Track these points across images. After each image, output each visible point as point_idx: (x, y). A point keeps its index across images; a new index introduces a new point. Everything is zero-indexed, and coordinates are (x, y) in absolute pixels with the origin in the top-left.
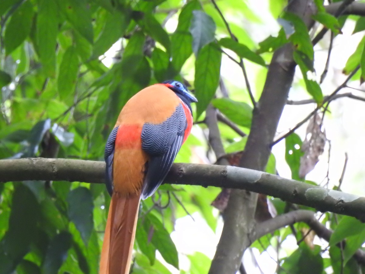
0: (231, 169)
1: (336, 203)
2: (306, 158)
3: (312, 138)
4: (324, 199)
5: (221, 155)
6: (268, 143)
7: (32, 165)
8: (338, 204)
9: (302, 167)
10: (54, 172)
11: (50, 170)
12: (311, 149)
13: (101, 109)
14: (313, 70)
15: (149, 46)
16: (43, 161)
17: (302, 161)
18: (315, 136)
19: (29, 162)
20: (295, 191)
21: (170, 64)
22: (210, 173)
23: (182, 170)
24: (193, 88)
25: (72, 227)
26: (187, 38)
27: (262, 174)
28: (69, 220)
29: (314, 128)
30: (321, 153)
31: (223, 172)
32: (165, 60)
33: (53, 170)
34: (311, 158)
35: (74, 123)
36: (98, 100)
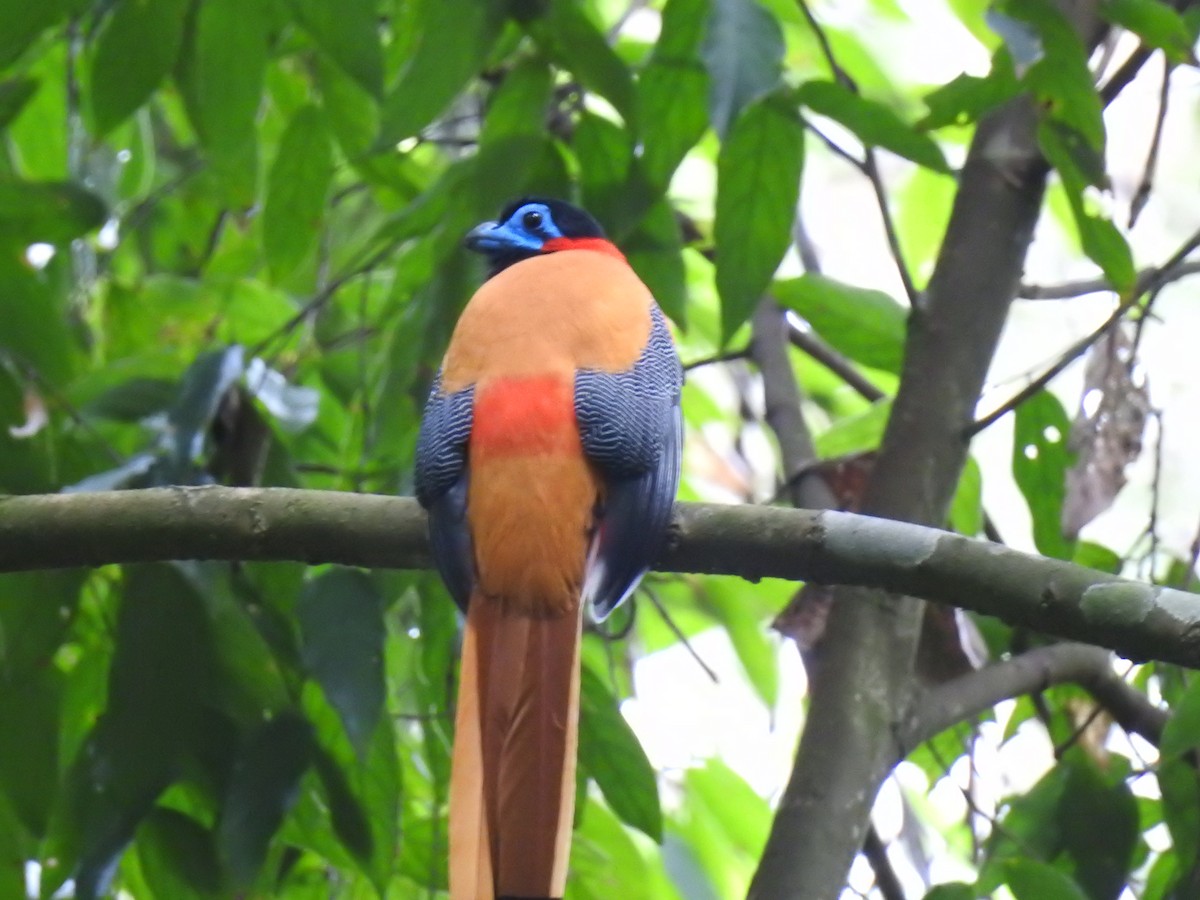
0: (837, 521)
1: (1181, 633)
2: (1082, 472)
3: (1104, 406)
4: (1142, 620)
5: (802, 464)
6: (957, 425)
7: (186, 511)
8: (1190, 635)
9: (1073, 501)
10: (257, 531)
11: (245, 523)
12: (1100, 443)
13: (407, 314)
14: (1103, 184)
15: (564, 106)
16: (222, 495)
17: (1071, 482)
18: (1111, 402)
19: (176, 499)
20: (1048, 595)
21: (635, 166)
22: (769, 534)
23: (676, 526)
24: (709, 242)
25: (315, 700)
26: (690, 81)
27: (939, 537)
28: (304, 675)
29: (1107, 374)
30: (1132, 454)
31: (810, 532)
32: (617, 151)
33: (255, 526)
34: (1101, 472)
35: (317, 355)
36: (396, 282)
